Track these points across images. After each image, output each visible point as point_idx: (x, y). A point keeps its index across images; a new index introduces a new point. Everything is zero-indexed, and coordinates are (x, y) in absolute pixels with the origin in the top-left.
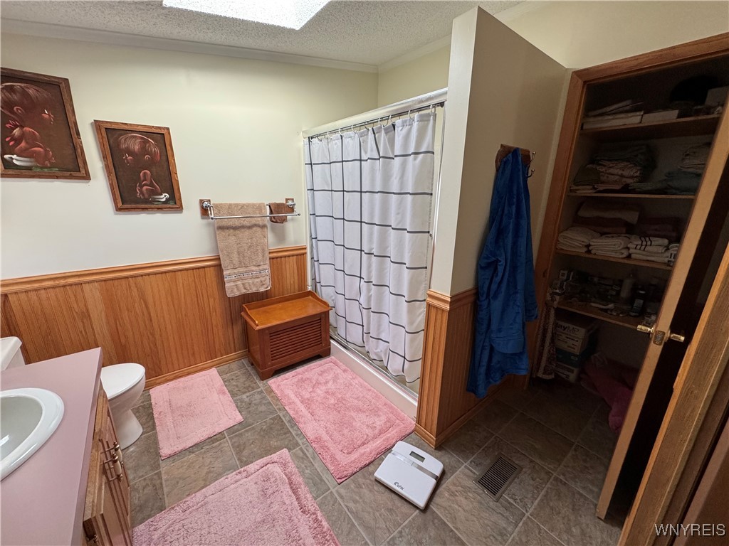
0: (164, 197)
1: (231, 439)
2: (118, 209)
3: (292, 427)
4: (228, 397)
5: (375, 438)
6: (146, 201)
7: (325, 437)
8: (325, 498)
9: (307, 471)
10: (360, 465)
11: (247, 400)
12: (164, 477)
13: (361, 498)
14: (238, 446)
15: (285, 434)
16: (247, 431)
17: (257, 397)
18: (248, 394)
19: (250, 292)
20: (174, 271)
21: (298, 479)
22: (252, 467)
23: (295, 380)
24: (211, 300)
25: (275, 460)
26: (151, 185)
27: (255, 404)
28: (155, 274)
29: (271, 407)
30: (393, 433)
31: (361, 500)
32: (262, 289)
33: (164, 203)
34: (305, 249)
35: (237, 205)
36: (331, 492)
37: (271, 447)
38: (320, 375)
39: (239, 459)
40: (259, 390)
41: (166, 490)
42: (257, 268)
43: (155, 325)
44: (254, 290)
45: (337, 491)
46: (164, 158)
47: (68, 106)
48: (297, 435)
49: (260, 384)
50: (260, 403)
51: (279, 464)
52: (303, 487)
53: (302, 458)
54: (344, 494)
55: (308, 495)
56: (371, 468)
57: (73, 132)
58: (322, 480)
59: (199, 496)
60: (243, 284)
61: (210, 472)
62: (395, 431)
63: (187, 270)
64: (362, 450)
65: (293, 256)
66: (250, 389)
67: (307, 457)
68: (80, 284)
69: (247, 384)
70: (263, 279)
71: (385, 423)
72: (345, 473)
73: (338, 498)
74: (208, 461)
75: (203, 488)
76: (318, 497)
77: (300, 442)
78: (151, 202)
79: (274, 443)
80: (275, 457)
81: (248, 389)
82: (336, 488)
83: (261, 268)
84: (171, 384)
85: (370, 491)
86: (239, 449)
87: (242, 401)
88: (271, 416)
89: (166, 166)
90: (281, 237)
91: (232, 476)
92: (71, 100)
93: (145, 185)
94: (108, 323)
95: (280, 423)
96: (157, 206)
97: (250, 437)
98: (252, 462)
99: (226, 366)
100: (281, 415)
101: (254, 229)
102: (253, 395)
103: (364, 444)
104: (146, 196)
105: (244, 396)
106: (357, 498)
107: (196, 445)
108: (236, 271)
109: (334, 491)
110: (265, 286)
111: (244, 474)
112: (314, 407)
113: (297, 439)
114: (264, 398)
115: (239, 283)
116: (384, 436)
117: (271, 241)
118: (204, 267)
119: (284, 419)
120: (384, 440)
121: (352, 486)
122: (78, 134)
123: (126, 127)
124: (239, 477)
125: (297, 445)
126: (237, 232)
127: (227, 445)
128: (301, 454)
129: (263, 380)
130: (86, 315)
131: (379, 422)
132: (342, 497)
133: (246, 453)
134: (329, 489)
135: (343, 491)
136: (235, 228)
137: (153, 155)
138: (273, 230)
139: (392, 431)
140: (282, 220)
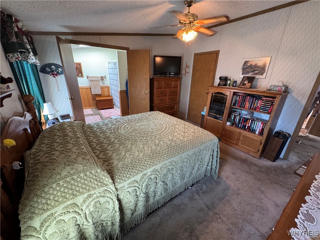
4: (91, 111)
24: (89, 95)
26: (78, 73)
32: (99, 94)
34: (109, 86)
35: (93, 76)
40: (98, 112)
44: (97, 93)
46: (80, 68)
63: (85, 88)
65: (106, 88)
70: (99, 91)
83: (99, 89)
90: (104, 83)
99: (93, 109)
101: (97, 81)
104: (77, 75)
115: (94, 92)
117: (101, 84)
129: (99, 110)
136: (93, 81)
137: (78, 67)
138: (102, 82)
140: (103, 80)
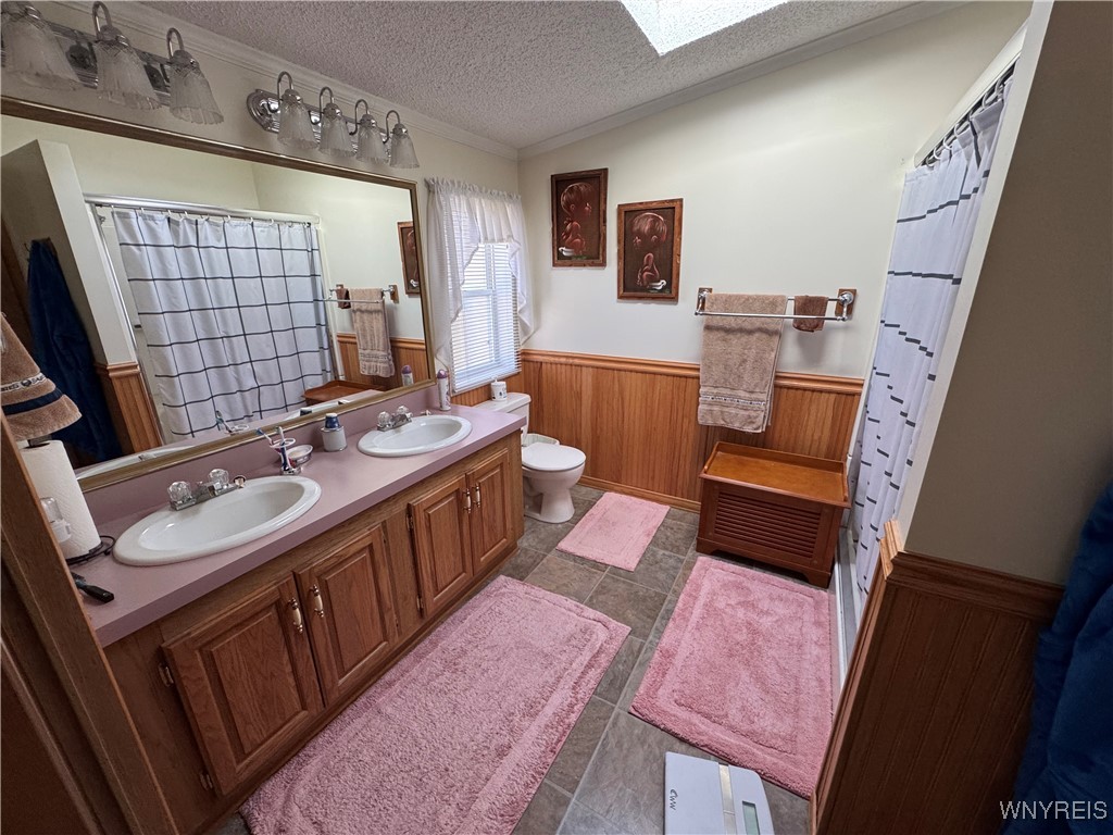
0: (661, 284)
1: (607, 576)
2: (620, 297)
3: (663, 618)
4: (646, 541)
5: (733, 729)
6: (643, 289)
7: (678, 661)
8: (604, 704)
9: (620, 667)
10: (670, 726)
11: (659, 557)
12: (544, 561)
13: (628, 750)
14: (603, 587)
15: (649, 617)
16: (624, 582)
17: (672, 562)
18: (667, 553)
19: (730, 426)
20: (655, 373)
21: (604, 660)
22: (590, 612)
23: (732, 578)
24: (686, 421)
25: (611, 626)
26: (652, 270)
27: (660, 567)
28: (637, 372)
29: (670, 581)
30: (768, 759)
31: (625, 752)
32: (749, 429)
33: (661, 291)
34: (862, 385)
35: (738, 297)
36: (613, 708)
37: (623, 614)
38: (772, 599)
39: (591, 597)
40: (682, 557)
41: (536, 570)
42: (747, 395)
43: (626, 427)
44: (736, 426)
45: (618, 715)
46: (670, 237)
47: (602, 196)
48: (657, 629)
49: (691, 552)
50: (666, 570)
51: (608, 633)
52: (599, 671)
53: (632, 653)
54: (619, 724)
55: (593, 682)
56: (677, 744)
57: (602, 220)
58: (621, 689)
59: (541, 593)
60: (722, 412)
61: (567, 586)
62: (775, 760)
63: (668, 375)
64: (696, 719)
65: (830, 392)
66: (675, 550)
67: (638, 656)
68: (581, 366)
69: (679, 543)
70: (753, 414)
71: (777, 736)
72: (645, 711)
73: (611, 719)
74: (575, 576)
75: (550, 591)
76: (600, 695)
77: (651, 637)
78: (648, 291)
79: (630, 614)
80: (613, 623)
81: (676, 548)
82: (621, 712)
83: (754, 396)
84: (624, 497)
85: (645, 760)
86: (602, 589)
87: (654, 555)
88: (659, 590)
89: (669, 247)
90: (814, 354)
91: (571, 603)
92: (606, 189)
93: (647, 270)
94: (592, 409)
95: (658, 603)
96: (653, 295)
97: (620, 590)
98: (595, 609)
99: (681, 512)
100: (668, 598)
101: (757, 335)
102: (670, 557)
103: (708, 716)
104: (645, 283)
105: (661, 552)
106: (625, 746)
107: (582, 558)
108: (715, 391)
109: (616, 710)
110: (755, 426)
111: (579, 611)
112: (710, 622)
113: (653, 632)
114: (676, 568)
115: (716, 408)
116: (747, 745)
117: (791, 358)
118: (686, 377)
119: (666, 603)
120: (739, 747)
121: (636, 731)
122: (605, 221)
123: (641, 207)
124: (574, 608)
125: (646, 637)
126: (731, 336)
127: (600, 577)
128: (636, 648)
129: (697, 551)
130: (579, 396)
131: (768, 723)
132: (615, 724)
133: (601, 598)
134: (615, 703)
135: (622, 722)
136: (728, 331)
137: (659, 235)
138: (801, 342)
139: (772, 755)
140: (817, 325)
